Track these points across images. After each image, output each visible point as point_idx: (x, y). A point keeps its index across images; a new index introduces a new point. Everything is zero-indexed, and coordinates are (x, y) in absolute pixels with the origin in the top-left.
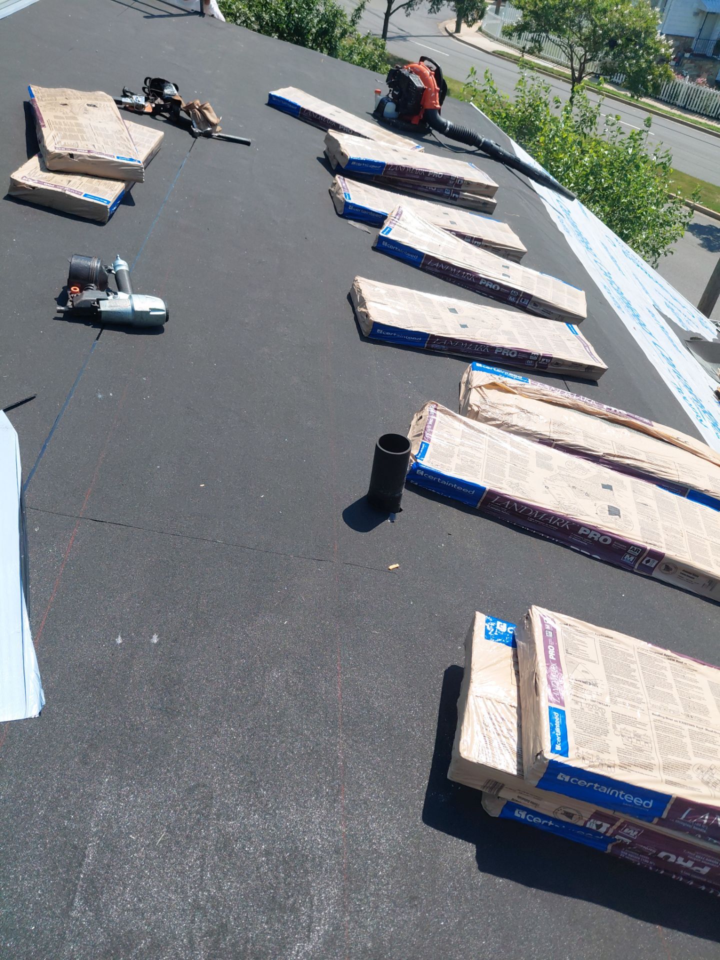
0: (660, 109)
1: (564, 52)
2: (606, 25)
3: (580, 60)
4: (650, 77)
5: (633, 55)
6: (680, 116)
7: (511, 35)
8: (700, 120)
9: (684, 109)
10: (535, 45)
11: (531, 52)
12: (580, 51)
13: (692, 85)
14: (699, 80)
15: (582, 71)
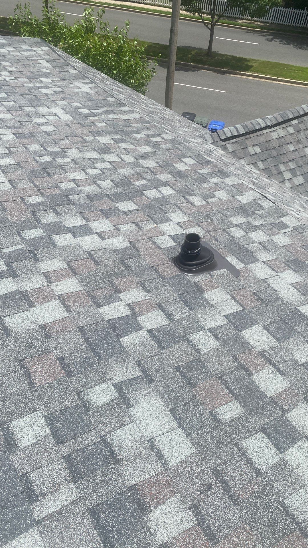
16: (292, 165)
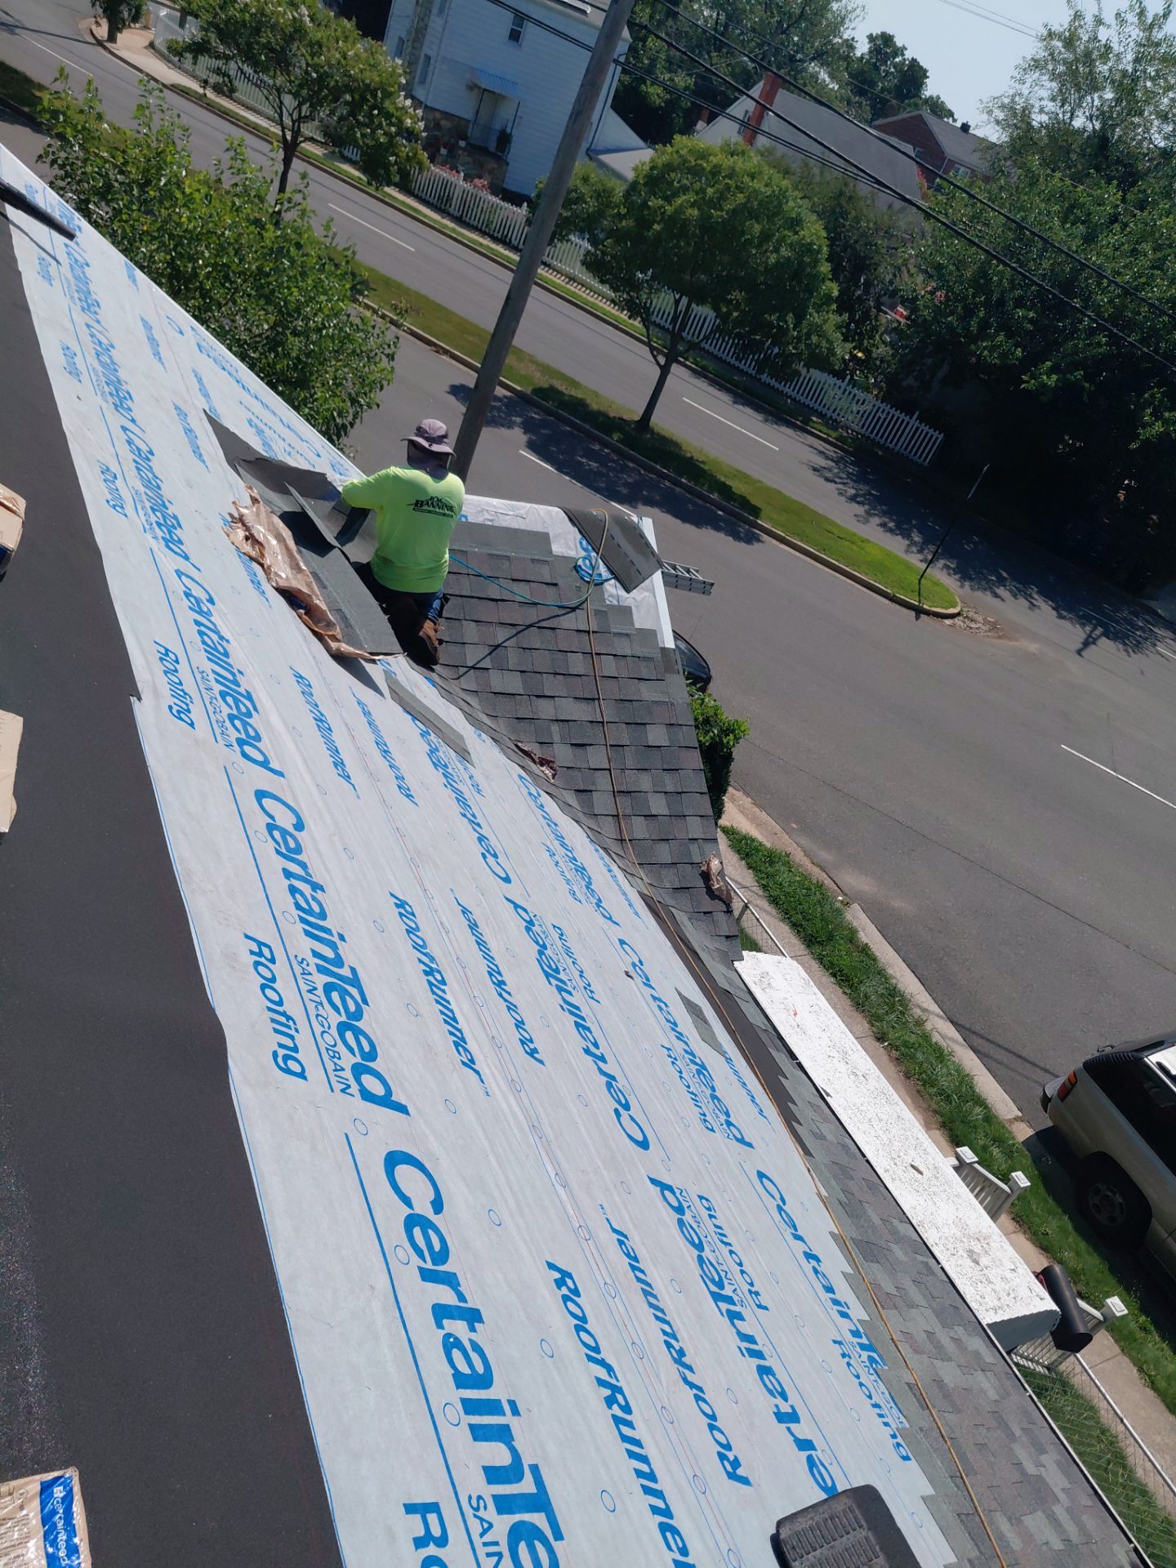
0: (425, 216)
1: (267, 98)
2: (322, 67)
3: (291, 115)
4: (392, 159)
5: (367, 120)
6: (453, 230)
7: (181, 55)
8: (481, 240)
9: (459, 220)
10: (224, 81)
11: (217, 89)
12: (289, 101)
13: (467, 186)
14: (476, 181)
15: (296, 133)
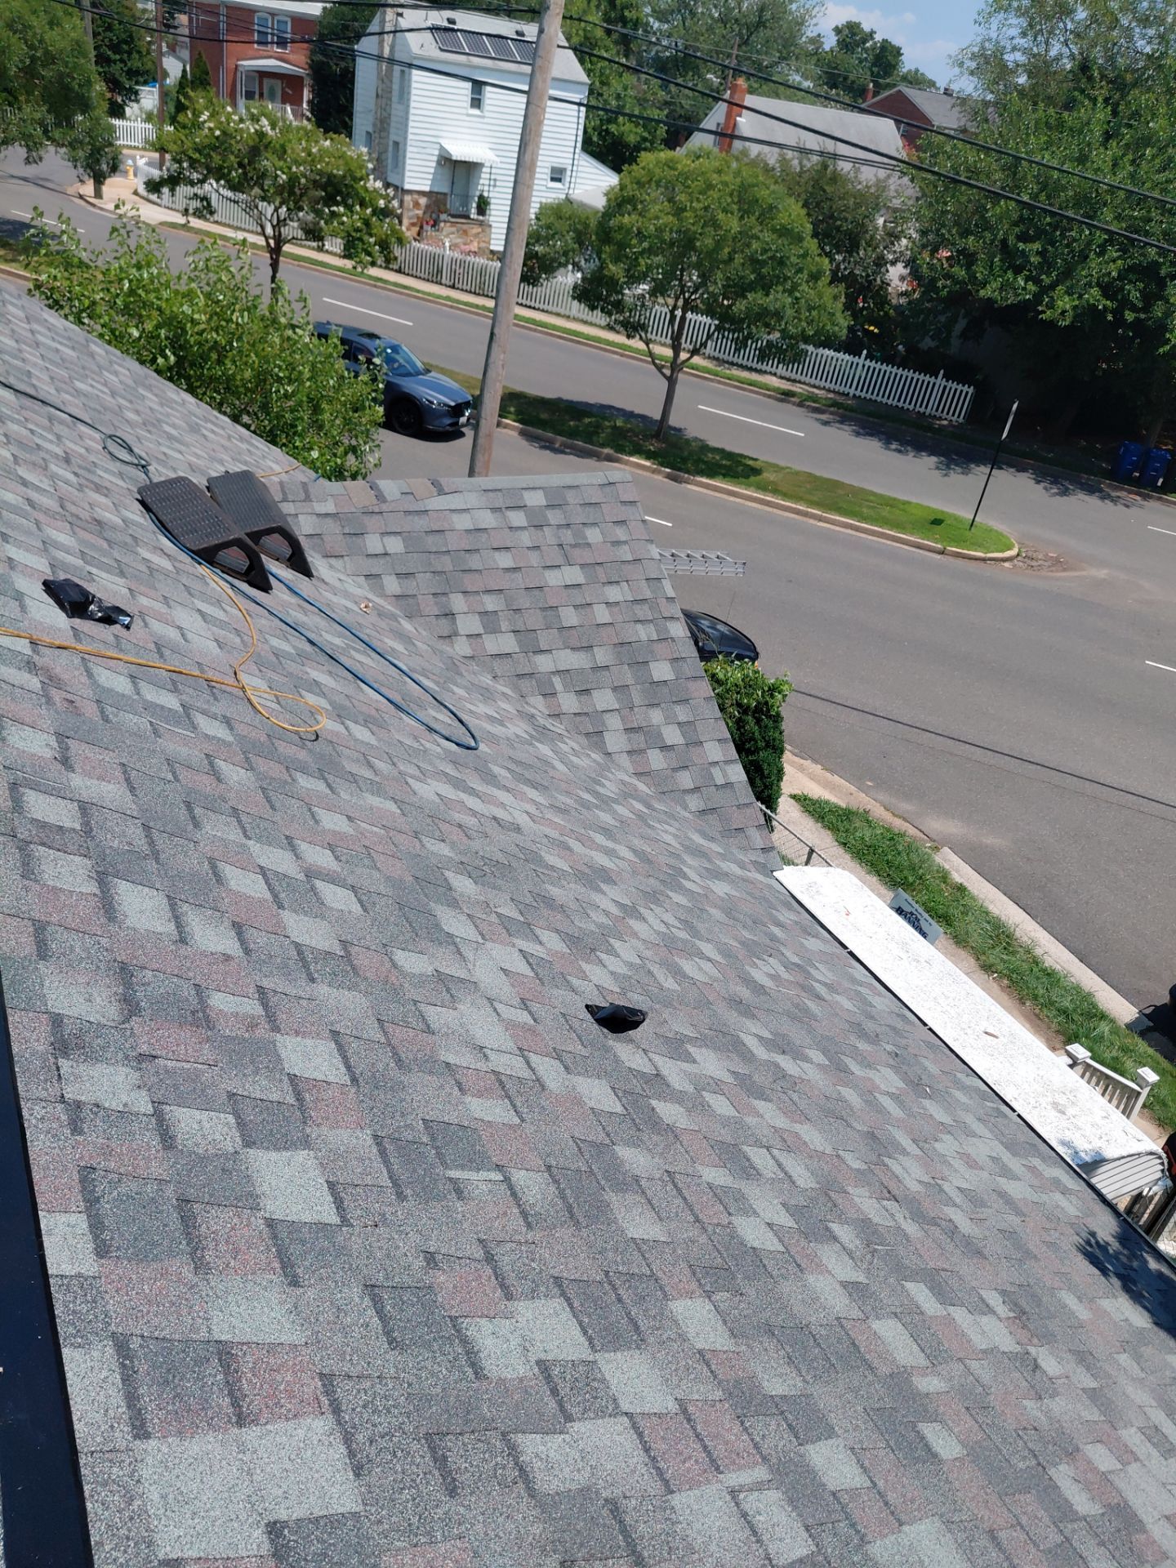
0: (419, 291)
1: (247, 213)
3: (271, 222)
7: (158, 191)
9: (452, 288)
10: (202, 205)
12: (266, 209)
13: (454, 254)
15: (279, 238)
16: (491, 603)
